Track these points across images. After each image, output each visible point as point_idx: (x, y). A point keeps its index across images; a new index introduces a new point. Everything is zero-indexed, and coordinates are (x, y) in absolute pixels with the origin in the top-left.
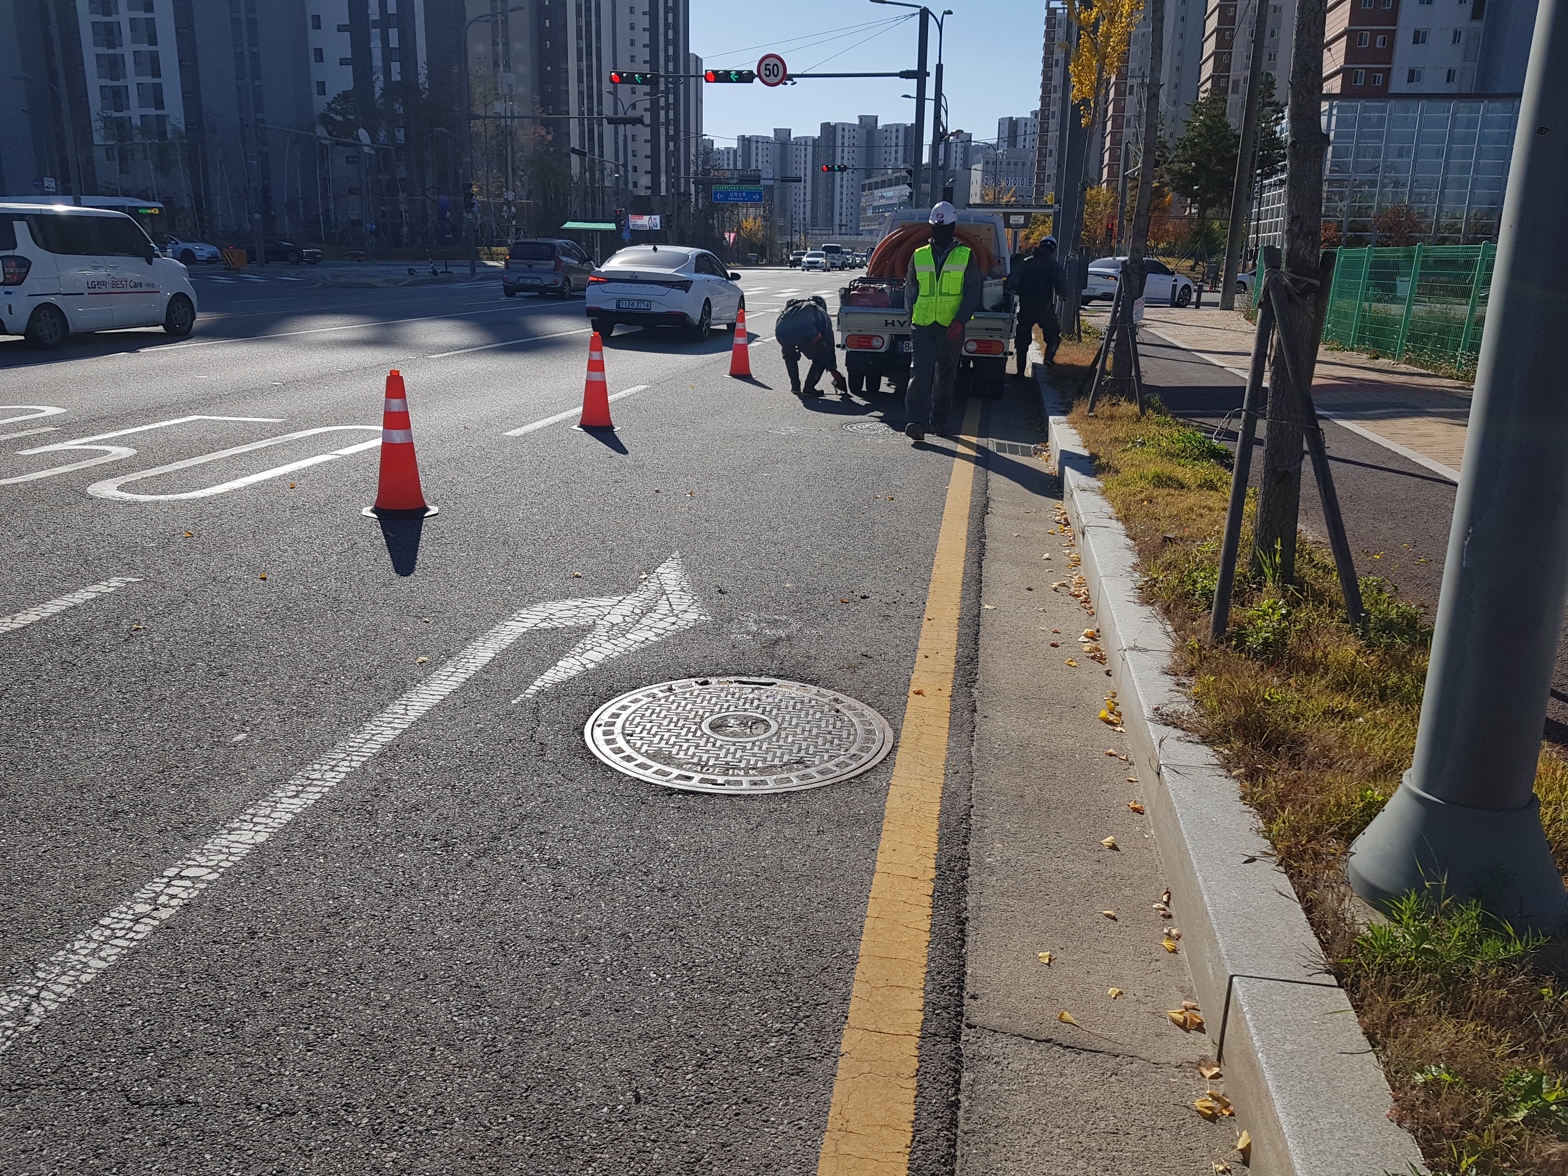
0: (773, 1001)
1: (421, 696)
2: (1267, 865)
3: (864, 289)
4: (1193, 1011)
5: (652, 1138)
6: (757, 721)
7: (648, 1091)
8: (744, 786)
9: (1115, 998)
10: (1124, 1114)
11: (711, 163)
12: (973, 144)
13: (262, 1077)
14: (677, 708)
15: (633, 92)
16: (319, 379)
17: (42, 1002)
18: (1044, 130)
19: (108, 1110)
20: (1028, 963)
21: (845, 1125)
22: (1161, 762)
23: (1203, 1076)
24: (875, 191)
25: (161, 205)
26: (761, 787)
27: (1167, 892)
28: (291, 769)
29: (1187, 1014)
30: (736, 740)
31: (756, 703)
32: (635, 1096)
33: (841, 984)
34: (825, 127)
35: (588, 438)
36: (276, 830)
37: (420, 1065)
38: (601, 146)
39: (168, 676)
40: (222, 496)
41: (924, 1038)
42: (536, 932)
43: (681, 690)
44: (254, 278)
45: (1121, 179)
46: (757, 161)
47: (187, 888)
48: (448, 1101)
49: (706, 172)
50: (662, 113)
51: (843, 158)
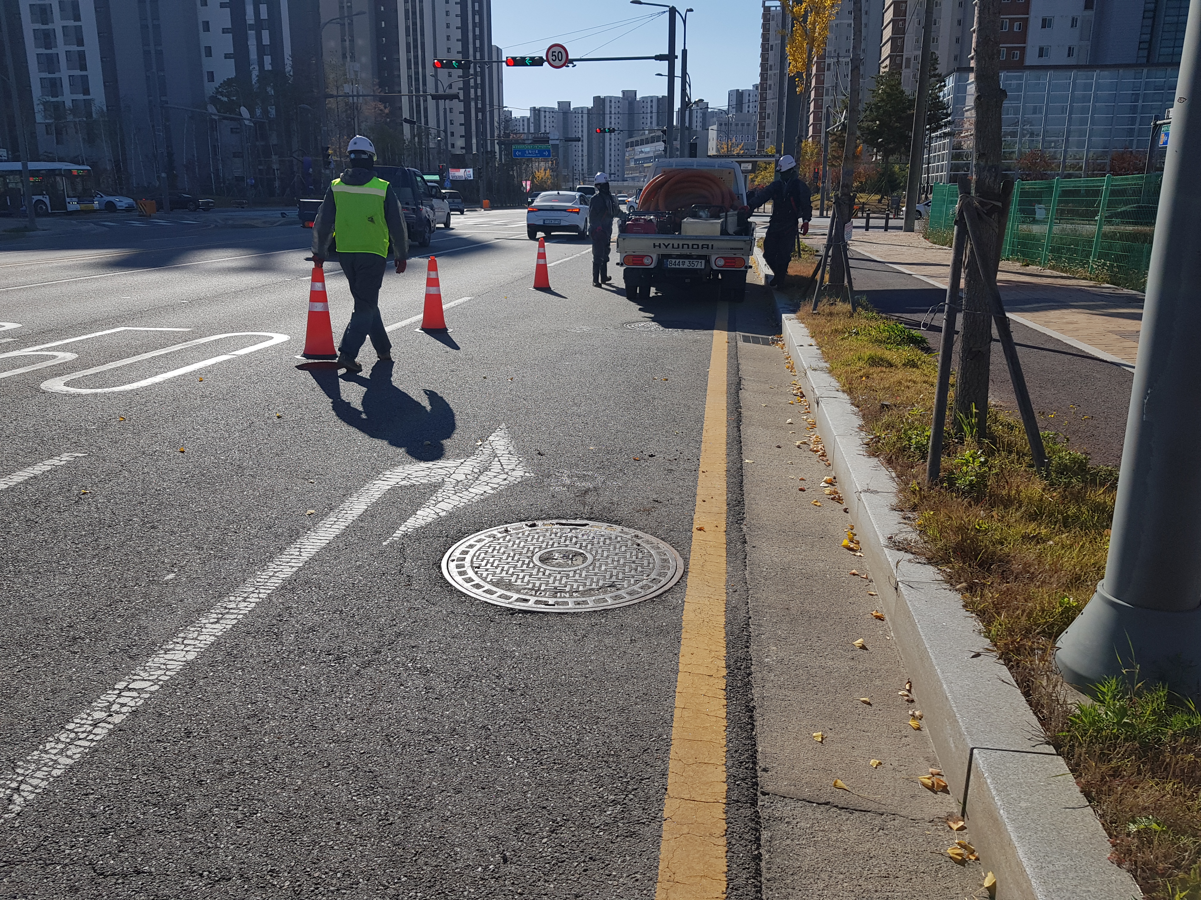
0: (607, 777)
1: (311, 540)
2: (990, 658)
3: (636, 220)
4: (938, 777)
5: (519, 891)
6: (576, 554)
7: (513, 853)
8: (570, 606)
9: (876, 768)
10: (892, 861)
11: (511, 128)
12: (709, 110)
13: (203, 850)
14: (513, 545)
15: (450, 76)
16: (217, 298)
17: (22, 793)
18: (763, 99)
19: (79, 880)
20: (805, 742)
21: (673, 877)
22: (898, 580)
23: (951, 828)
24: (636, 148)
25: (89, 168)
26: (584, 606)
27: (909, 682)
28: (211, 601)
29: (934, 779)
30: (561, 569)
31: (574, 540)
32: (503, 858)
33: (660, 762)
34: (597, 99)
35: (427, 337)
36: (202, 650)
37: (328, 836)
38: (426, 117)
39: (110, 530)
40: (146, 388)
41: (729, 804)
42: (415, 726)
43: (515, 531)
44: (162, 222)
45: (823, 135)
46: (545, 126)
47: (134, 698)
48: (353, 865)
49: (507, 135)
50: (472, 91)
51: (611, 123)
